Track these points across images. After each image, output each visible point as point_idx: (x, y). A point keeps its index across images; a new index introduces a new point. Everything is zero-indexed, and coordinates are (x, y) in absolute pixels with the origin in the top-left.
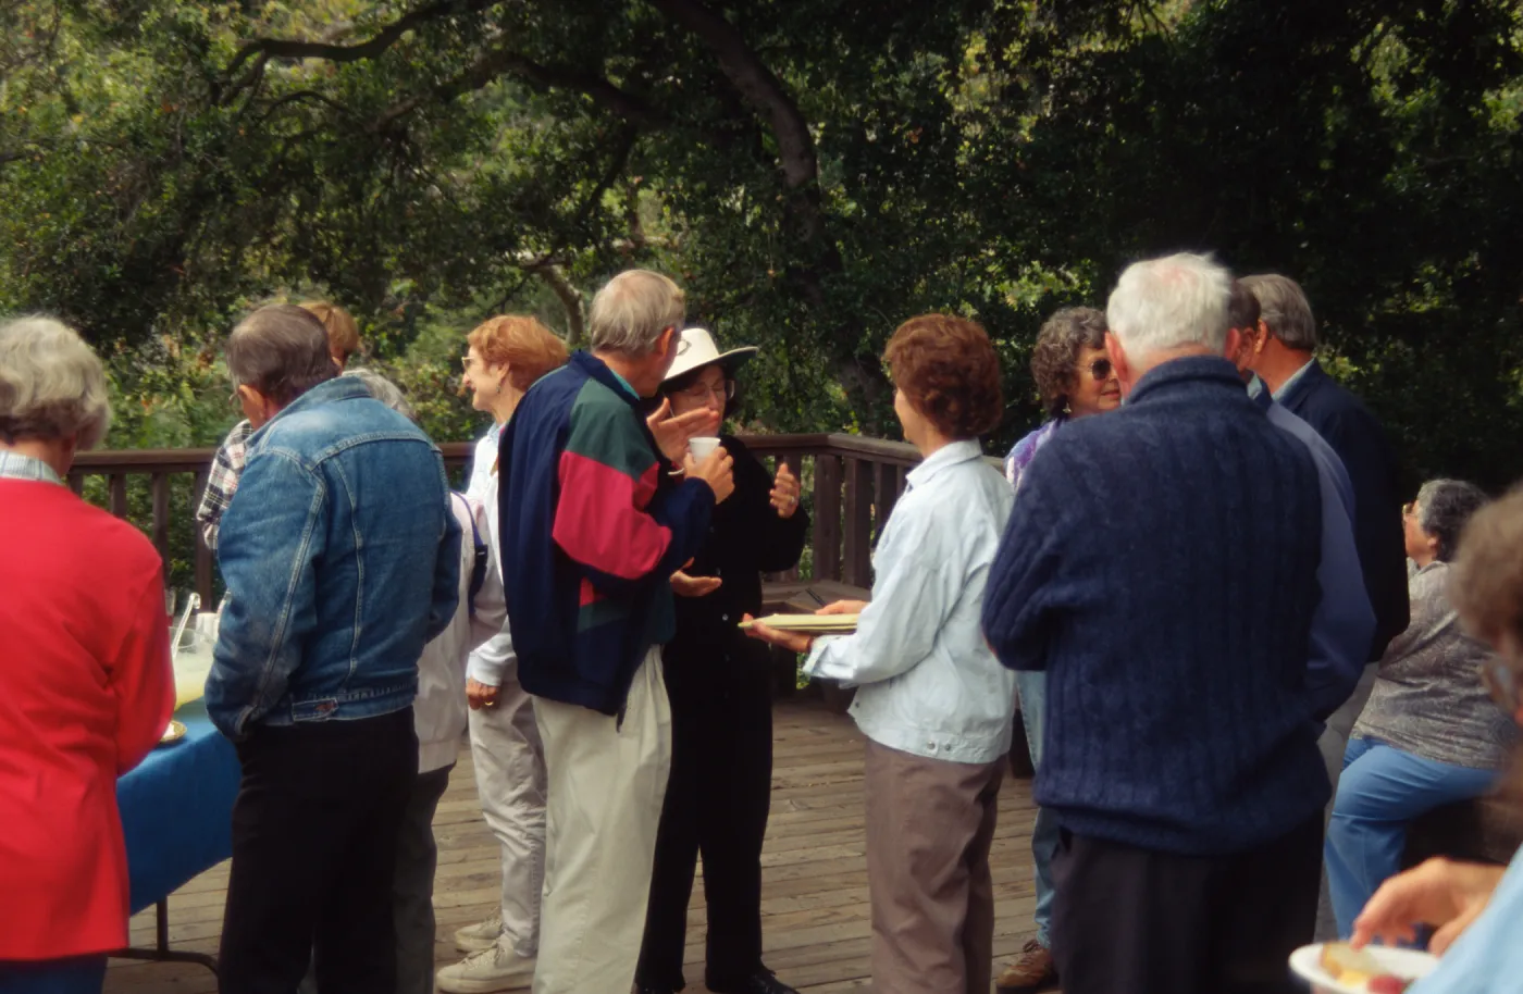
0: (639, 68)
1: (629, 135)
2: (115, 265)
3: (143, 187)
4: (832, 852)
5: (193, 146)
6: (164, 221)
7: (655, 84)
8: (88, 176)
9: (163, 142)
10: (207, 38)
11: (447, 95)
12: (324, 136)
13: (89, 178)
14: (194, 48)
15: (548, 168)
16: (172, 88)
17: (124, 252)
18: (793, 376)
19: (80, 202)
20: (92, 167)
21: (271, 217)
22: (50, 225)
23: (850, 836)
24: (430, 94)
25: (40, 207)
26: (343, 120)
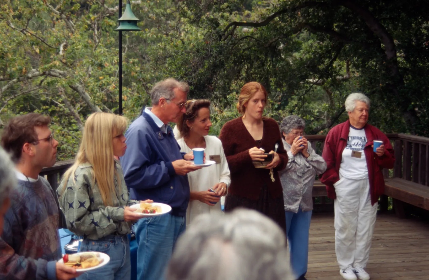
0: (344, 26)
1: (341, 45)
2: (192, 86)
3: (200, 65)
4: (392, 261)
5: (213, 53)
6: (205, 73)
7: (349, 31)
8: (185, 62)
9: (205, 51)
10: (219, 22)
11: (287, 35)
12: (253, 48)
13: (186, 62)
14: (214, 25)
15: (317, 56)
16: (208, 36)
17: (194, 82)
18: (391, 116)
19: (183, 69)
20: (187, 59)
21: (239, 72)
22: (175, 76)
23: (399, 256)
24: (282, 36)
25: (173, 70)
26: (258, 44)
